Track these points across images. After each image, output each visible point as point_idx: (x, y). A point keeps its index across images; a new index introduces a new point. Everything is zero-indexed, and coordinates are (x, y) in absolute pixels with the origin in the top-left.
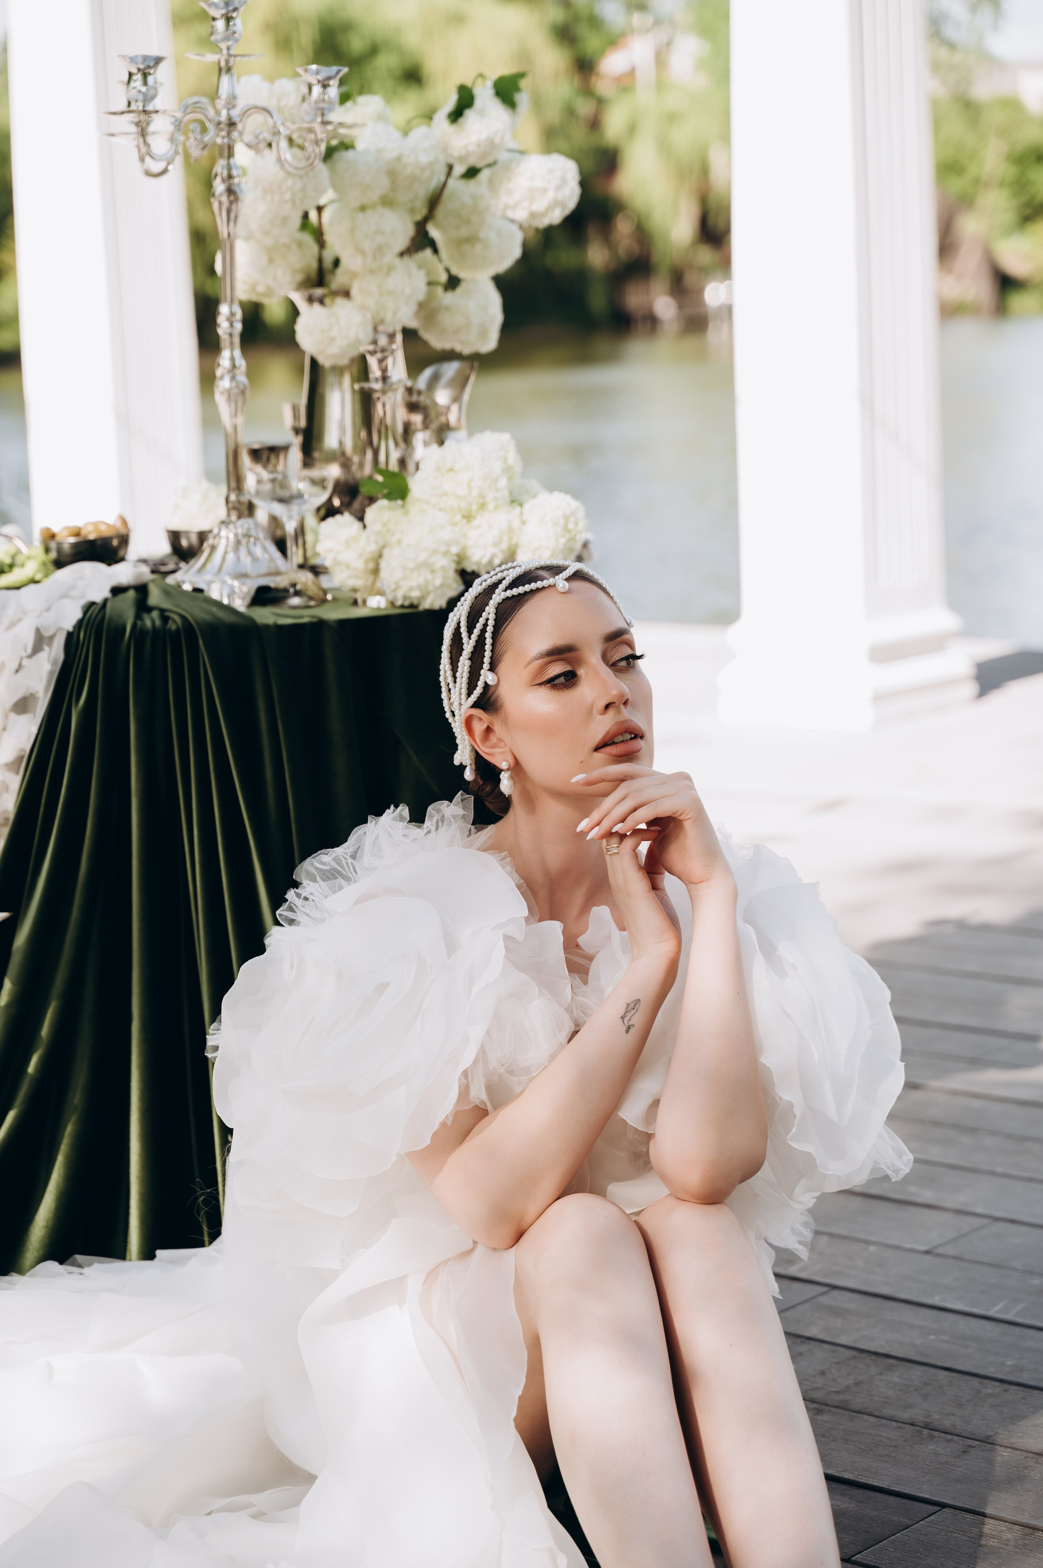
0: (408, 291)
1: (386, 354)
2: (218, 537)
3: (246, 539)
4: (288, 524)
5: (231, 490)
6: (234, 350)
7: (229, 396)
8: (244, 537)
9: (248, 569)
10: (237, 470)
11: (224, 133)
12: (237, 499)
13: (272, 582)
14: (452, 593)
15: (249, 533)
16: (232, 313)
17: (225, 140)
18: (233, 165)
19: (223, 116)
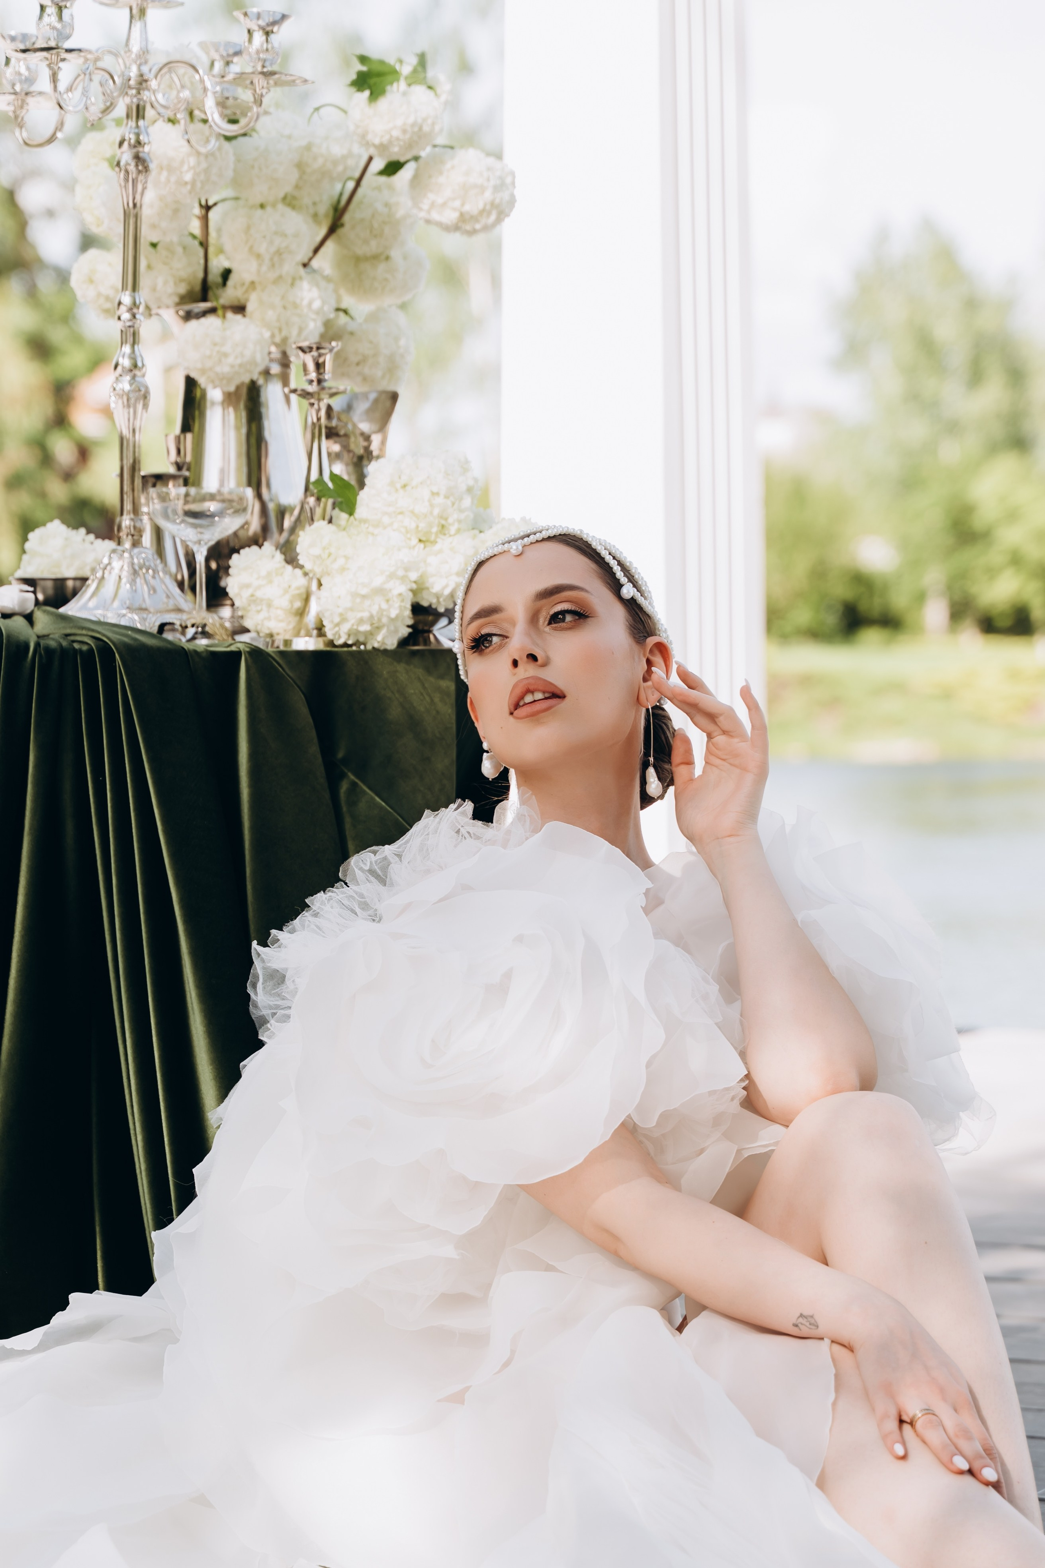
0: (317, 304)
1: (322, 351)
2: (108, 568)
3: (144, 570)
4: (198, 551)
5: (125, 512)
6: (136, 347)
7: (128, 400)
8: (141, 568)
9: (148, 603)
10: (133, 490)
11: (134, 92)
12: (132, 524)
13: (176, 619)
14: (405, 632)
15: (147, 564)
16: (134, 304)
17: (135, 100)
18: (143, 129)
19: (133, 72)
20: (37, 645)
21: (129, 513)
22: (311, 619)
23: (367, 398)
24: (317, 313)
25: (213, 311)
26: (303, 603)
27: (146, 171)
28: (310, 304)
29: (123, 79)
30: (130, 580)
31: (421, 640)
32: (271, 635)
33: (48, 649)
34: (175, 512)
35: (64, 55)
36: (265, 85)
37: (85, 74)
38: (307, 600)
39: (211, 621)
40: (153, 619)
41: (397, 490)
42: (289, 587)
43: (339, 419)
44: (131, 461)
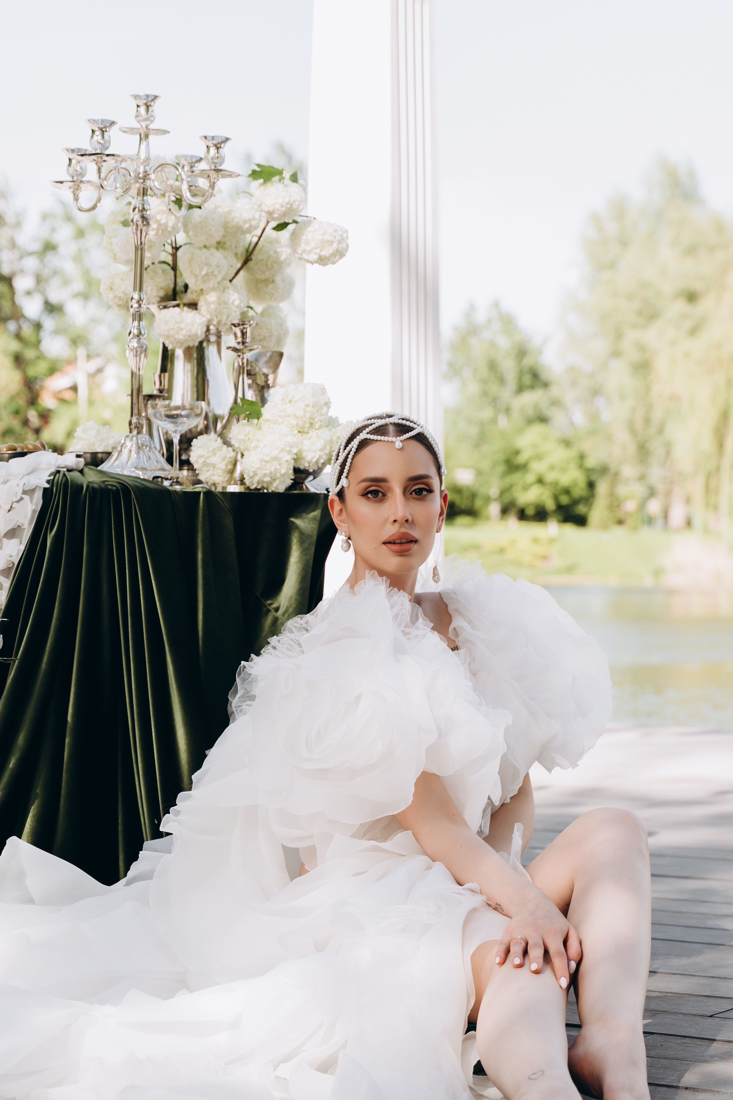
0: (237, 302)
1: (245, 326)
2: (124, 445)
3: (144, 447)
4: (175, 437)
5: (134, 415)
6: (141, 322)
7: (136, 352)
8: (142, 446)
9: (146, 465)
10: (138, 402)
11: (142, 181)
12: (137, 421)
13: (162, 474)
14: (289, 482)
15: (146, 444)
16: (140, 298)
17: (142, 185)
18: (146, 201)
19: (141, 169)
20: (88, 486)
21: (136, 415)
22: (237, 475)
23: (266, 356)
24: (237, 307)
25: (178, 306)
26: (233, 466)
27: (148, 225)
28: (233, 302)
29: (136, 173)
30: (136, 452)
31: (298, 488)
32: (214, 484)
33: (93, 488)
34: (161, 415)
35: (105, 158)
36: (216, 177)
37: (115, 170)
38: (235, 465)
39: (181, 476)
40: (150, 474)
41: (286, 403)
42: (225, 457)
43: (251, 366)
44: (137, 386)
